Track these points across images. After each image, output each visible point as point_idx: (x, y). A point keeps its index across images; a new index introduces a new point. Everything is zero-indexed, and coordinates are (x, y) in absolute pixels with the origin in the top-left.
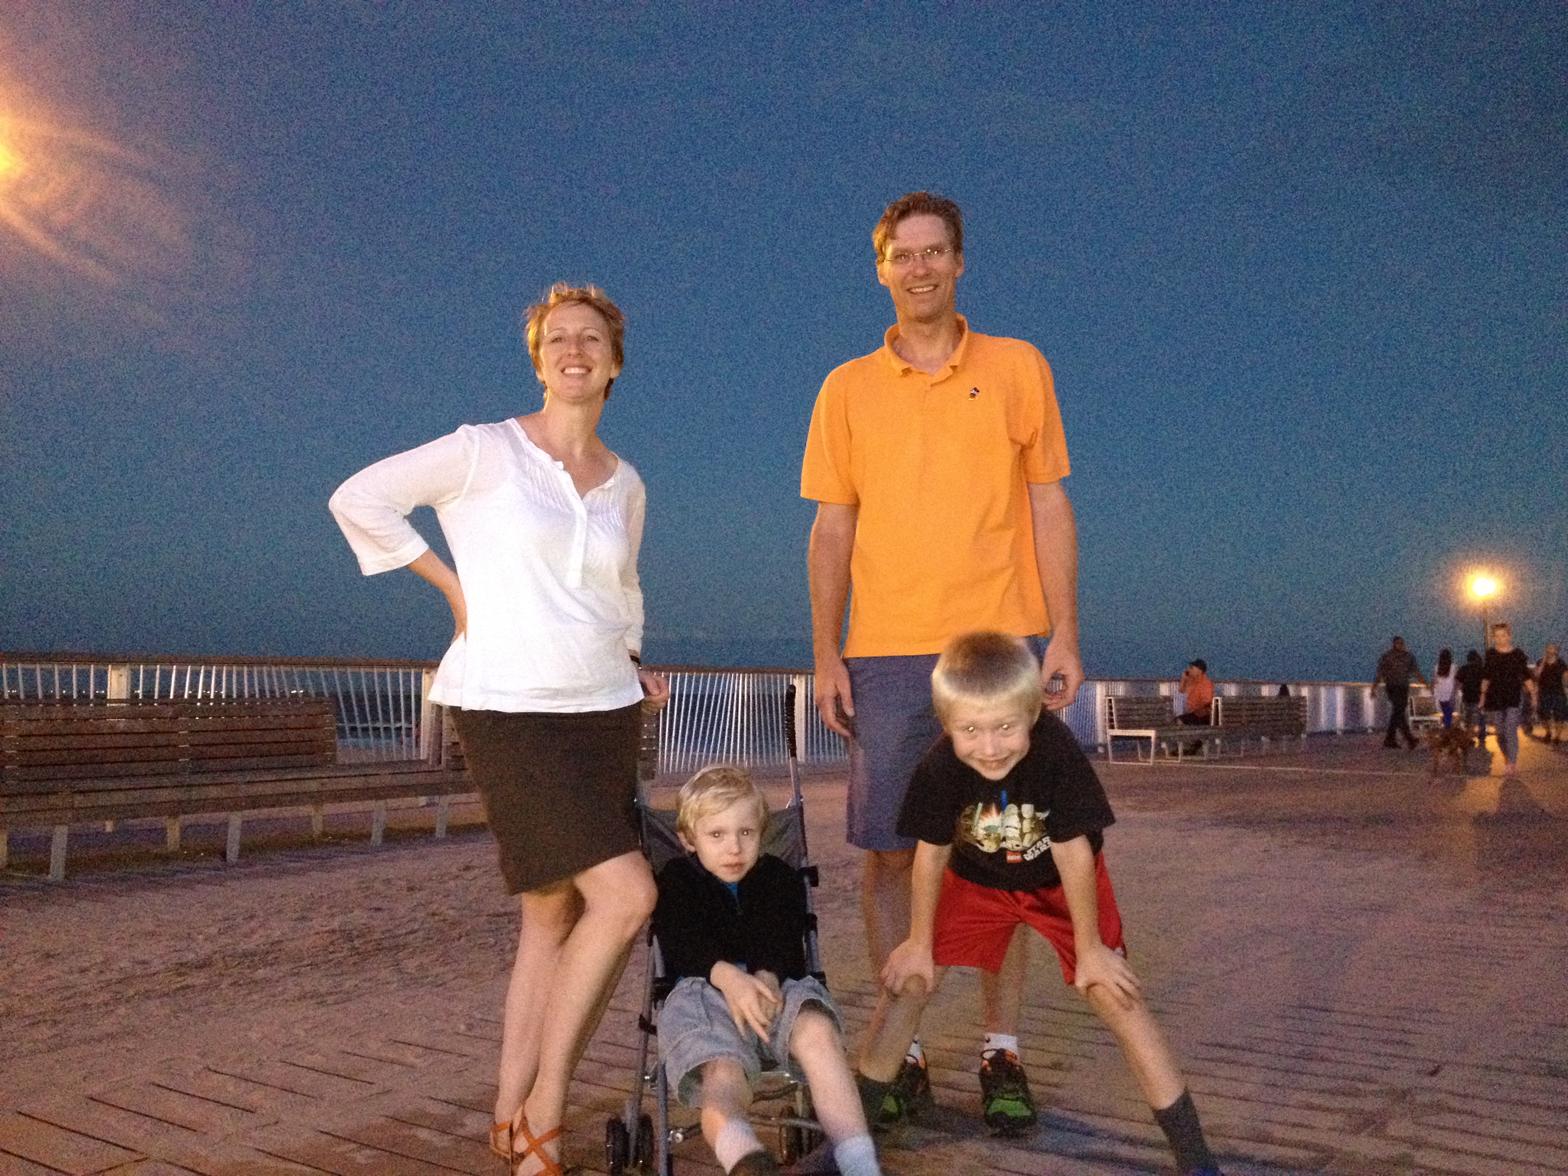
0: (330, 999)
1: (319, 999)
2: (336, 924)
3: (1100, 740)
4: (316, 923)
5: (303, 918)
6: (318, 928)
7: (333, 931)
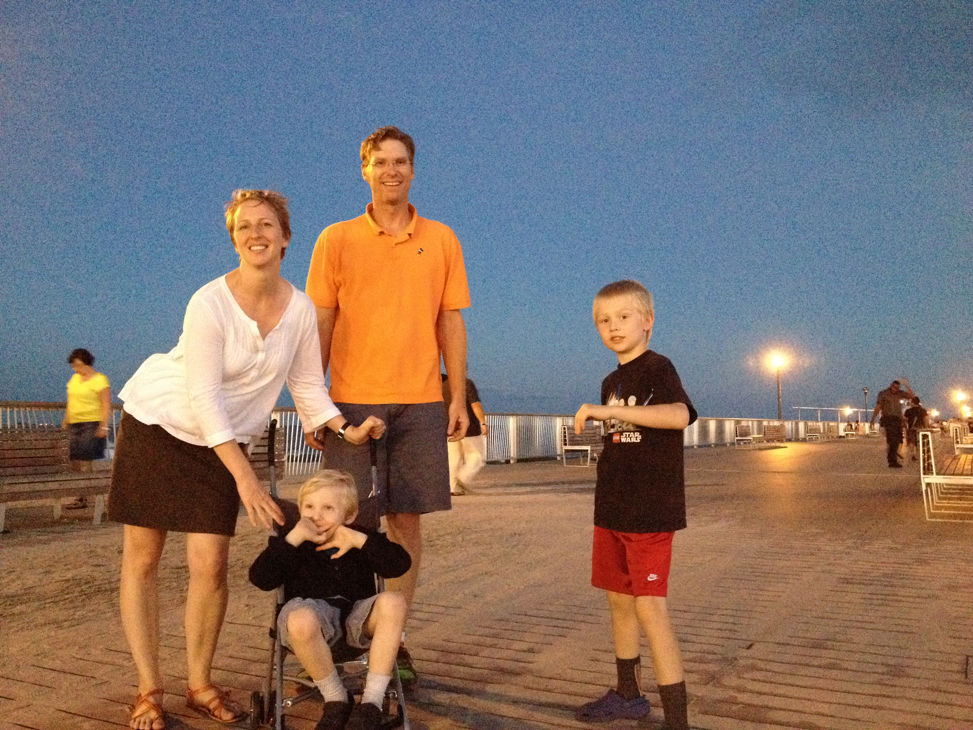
0: (66, 624)
1: (58, 624)
2: (69, 575)
3: (559, 453)
4: (56, 576)
5: (47, 572)
6: (57, 578)
7: (68, 581)
